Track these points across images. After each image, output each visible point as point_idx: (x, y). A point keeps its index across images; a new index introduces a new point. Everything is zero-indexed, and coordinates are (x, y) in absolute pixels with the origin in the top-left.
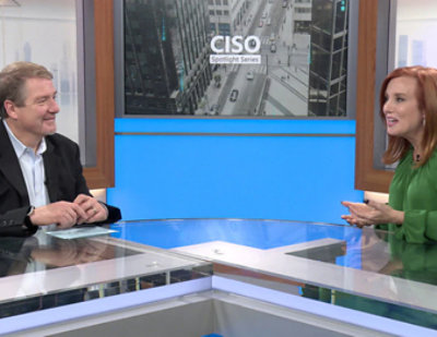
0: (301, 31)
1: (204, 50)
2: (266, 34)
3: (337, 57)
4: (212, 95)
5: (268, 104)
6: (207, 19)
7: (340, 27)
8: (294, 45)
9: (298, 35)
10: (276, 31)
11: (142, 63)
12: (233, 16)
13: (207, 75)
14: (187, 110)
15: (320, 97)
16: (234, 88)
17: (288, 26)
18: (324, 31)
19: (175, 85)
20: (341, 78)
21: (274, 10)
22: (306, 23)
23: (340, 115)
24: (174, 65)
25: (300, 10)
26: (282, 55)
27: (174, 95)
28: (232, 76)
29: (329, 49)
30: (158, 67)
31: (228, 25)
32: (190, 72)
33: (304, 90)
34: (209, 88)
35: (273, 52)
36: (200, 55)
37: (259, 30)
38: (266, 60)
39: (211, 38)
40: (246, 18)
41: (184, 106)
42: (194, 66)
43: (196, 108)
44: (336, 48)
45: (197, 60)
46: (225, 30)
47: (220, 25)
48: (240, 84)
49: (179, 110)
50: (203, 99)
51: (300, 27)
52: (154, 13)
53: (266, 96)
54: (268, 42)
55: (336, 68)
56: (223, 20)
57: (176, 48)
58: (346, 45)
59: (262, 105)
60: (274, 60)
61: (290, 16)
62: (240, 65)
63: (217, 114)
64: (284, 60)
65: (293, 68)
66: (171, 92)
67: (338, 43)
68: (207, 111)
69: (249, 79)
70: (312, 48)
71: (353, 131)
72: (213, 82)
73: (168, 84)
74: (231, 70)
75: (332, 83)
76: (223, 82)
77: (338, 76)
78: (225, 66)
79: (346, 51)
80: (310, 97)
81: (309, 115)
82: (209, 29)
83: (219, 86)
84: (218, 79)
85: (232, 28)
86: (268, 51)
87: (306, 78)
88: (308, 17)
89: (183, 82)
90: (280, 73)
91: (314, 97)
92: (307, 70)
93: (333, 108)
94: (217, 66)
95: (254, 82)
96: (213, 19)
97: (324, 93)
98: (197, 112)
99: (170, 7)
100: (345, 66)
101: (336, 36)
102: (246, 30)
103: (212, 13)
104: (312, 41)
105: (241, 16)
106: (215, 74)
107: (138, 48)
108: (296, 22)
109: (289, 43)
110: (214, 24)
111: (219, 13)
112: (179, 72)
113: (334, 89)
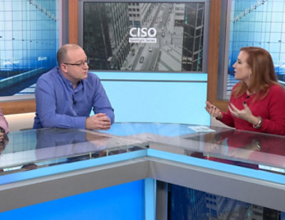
0: (178, 25)
1: (126, 35)
2: (159, 27)
3: (197, 39)
4: (130, 59)
5: (160, 64)
6: (128, 19)
7: (199, 24)
8: (175, 33)
9: (177, 27)
10: (165, 25)
11: (93, 42)
12: (142, 17)
13: (128, 48)
14: (116, 67)
15: (188, 61)
16: (142, 55)
17: (172, 23)
18: (191, 26)
19: (110, 54)
20: (200, 51)
21: (164, 14)
22: (181, 21)
23: (199, 70)
24: (110, 43)
25: (178, 14)
26: (168, 38)
27: (110, 59)
28: (141, 49)
29: (193, 35)
30: (101, 44)
31: (139, 22)
32: (118, 47)
33: (180, 57)
34: (128, 56)
35: (163, 37)
36: (124, 38)
37: (156, 25)
38: (159, 41)
39: (130, 29)
40: (149, 18)
41: (115, 66)
42: (120, 44)
43: (121, 66)
44: (197, 35)
45: (122, 41)
46: (138, 25)
47: (135, 22)
48: (145, 54)
49: (112, 67)
50: (125, 62)
51: (178, 23)
52: (100, 15)
53: (159, 60)
54: (160, 31)
55: (197, 45)
56: (137, 19)
57: (111, 35)
58: (203, 33)
59: (157, 65)
60: (164, 40)
61: (172, 18)
62: (145, 44)
63: (132, 69)
64: (169, 41)
65: (174, 45)
66: (108, 58)
67: (198, 32)
68: (127, 68)
69: (150, 51)
70: (184, 35)
71: (206, 80)
72: (130, 53)
73: (106, 53)
74: (140, 46)
75: (195, 53)
76: (136, 53)
77: (198, 50)
78: (137, 44)
79: (202, 37)
80: (183, 61)
81: (182, 71)
82: (129, 24)
83: (134, 55)
84: (133, 51)
85: (141, 24)
86: (160, 36)
87: (181, 51)
88: (182, 18)
89: (114, 53)
90: (166, 48)
91: (185, 61)
92: (181, 46)
93: (196, 67)
94: (133, 44)
95: (152, 53)
96: (131, 19)
97: (191, 59)
98: (122, 69)
99: (108, 12)
100: (202, 44)
101: (197, 28)
102: (149, 24)
103: (131, 15)
104: (185, 31)
105: (146, 17)
106: (132, 48)
107: (91, 34)
108: (176, 20)
109: (172, 32)
110: (131, 22)
111: (134, 15)
112: (112, 47)
113: (196, 57)
